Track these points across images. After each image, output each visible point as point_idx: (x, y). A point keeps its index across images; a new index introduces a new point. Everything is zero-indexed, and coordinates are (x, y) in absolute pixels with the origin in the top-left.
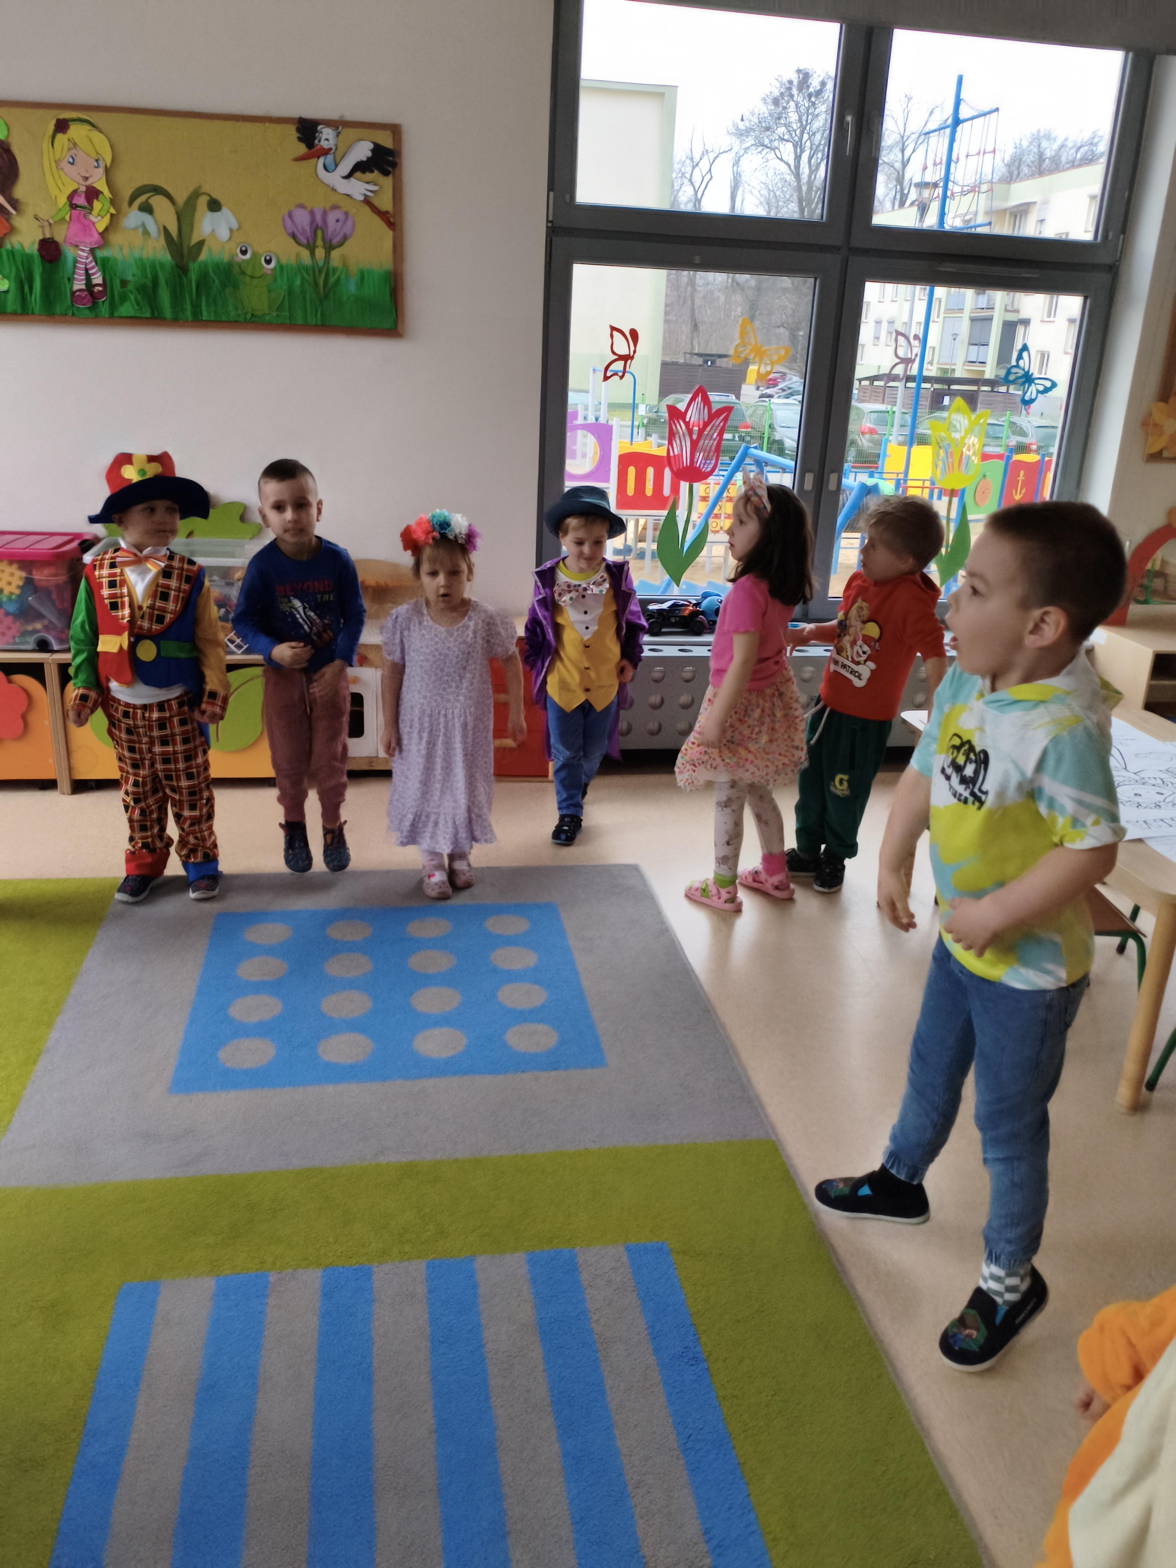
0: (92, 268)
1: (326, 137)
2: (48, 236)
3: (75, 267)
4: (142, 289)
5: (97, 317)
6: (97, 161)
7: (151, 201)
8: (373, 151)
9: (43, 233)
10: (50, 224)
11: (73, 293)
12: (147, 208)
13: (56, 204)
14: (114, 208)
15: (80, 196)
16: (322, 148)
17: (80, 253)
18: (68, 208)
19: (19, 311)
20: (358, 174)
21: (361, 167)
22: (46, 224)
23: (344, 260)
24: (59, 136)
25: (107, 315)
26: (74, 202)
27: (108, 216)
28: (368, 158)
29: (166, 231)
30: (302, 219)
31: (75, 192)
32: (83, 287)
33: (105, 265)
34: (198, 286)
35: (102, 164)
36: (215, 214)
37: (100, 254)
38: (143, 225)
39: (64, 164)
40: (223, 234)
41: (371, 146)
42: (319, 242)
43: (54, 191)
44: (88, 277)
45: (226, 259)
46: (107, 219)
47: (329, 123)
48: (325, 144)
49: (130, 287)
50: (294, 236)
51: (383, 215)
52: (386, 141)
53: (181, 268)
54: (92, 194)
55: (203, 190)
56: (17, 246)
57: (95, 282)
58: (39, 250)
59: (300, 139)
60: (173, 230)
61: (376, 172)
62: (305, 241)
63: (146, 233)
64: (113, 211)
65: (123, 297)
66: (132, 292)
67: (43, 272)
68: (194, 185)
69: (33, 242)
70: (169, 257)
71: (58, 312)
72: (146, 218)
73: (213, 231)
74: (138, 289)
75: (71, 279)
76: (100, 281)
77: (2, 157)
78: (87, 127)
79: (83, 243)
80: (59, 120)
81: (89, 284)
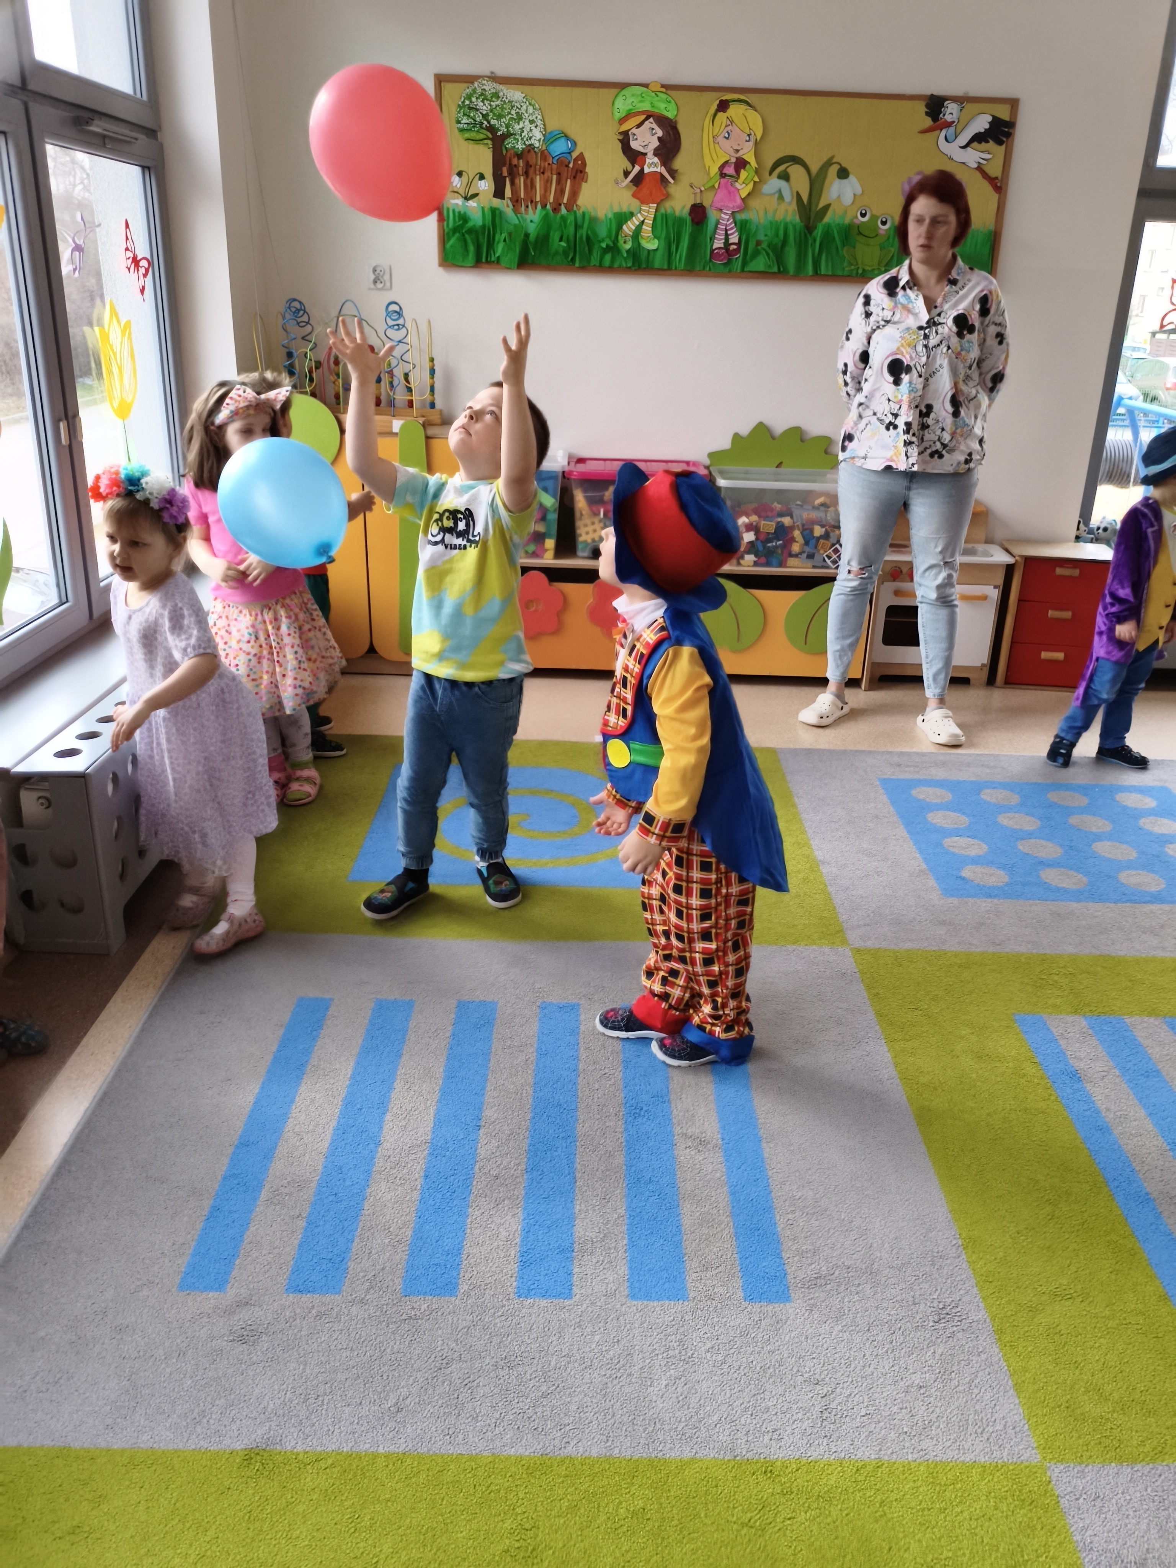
0: (732, 229)
1: (951, 111)
2: (698, 202)
3: (716, 228)
4: (773, 247)
6: (749, 135)
7: (789, 170)
8: (991, 123)
9: (695, 199)
10: (701, 191)
11: (712, 251)
12: (785, 177)
13: (709, 174)
14: (759, 177)
15: (730, 166)
16: (946, 121)
17: (723, 215)
18: (718, 177)
19: (665, 267)
20: (975, 144)
21: (979, 138)
22: (698, 191)
24: (720, 114)
25: (739, 270)
26: (726, 171)
27: (752, 184)
28: (986, 130)
29: (799, 196)
31: (726, 163)
32: (722, 245)
33: (743, 227)
34: (821, 245)
35: (752, 137)
36: (843, 181)
37: (739, 217)
38: (780, 191)
39: (721, 139)
40: (848, 199)
41: (990, 119)
43: (708, 162)
44: (727, 236)
45: (847, 221)
46: (750, 186)
47: (955, 99)
48: (948, 118)
49: (764, 245)
51: (992, 181)
52: (1004, 113)
53: (809, 228)
54: (741, 164)
55: (835, 160)
56: (669, 211)
57: (731, 241)
58: (689, 214)
59: (927, 114)
60: (805, 195)
61: (991, 142)
63: (781, 197)
64: (756, 179)
65: (756, 254)
66: (764, 249)
67: (691, 234)
68: (830, 156)
69: (684, 207)
70: (797, 219)
71: (698, 268)
72: (782, 184)
73: (839, 196)
74: (769, 246)
75: (712, 239)
76: (736, 240)
77: (668, 133)
78: (745, 107)
79: (727, 207)
80: (721, 101)
81: (727, 243)
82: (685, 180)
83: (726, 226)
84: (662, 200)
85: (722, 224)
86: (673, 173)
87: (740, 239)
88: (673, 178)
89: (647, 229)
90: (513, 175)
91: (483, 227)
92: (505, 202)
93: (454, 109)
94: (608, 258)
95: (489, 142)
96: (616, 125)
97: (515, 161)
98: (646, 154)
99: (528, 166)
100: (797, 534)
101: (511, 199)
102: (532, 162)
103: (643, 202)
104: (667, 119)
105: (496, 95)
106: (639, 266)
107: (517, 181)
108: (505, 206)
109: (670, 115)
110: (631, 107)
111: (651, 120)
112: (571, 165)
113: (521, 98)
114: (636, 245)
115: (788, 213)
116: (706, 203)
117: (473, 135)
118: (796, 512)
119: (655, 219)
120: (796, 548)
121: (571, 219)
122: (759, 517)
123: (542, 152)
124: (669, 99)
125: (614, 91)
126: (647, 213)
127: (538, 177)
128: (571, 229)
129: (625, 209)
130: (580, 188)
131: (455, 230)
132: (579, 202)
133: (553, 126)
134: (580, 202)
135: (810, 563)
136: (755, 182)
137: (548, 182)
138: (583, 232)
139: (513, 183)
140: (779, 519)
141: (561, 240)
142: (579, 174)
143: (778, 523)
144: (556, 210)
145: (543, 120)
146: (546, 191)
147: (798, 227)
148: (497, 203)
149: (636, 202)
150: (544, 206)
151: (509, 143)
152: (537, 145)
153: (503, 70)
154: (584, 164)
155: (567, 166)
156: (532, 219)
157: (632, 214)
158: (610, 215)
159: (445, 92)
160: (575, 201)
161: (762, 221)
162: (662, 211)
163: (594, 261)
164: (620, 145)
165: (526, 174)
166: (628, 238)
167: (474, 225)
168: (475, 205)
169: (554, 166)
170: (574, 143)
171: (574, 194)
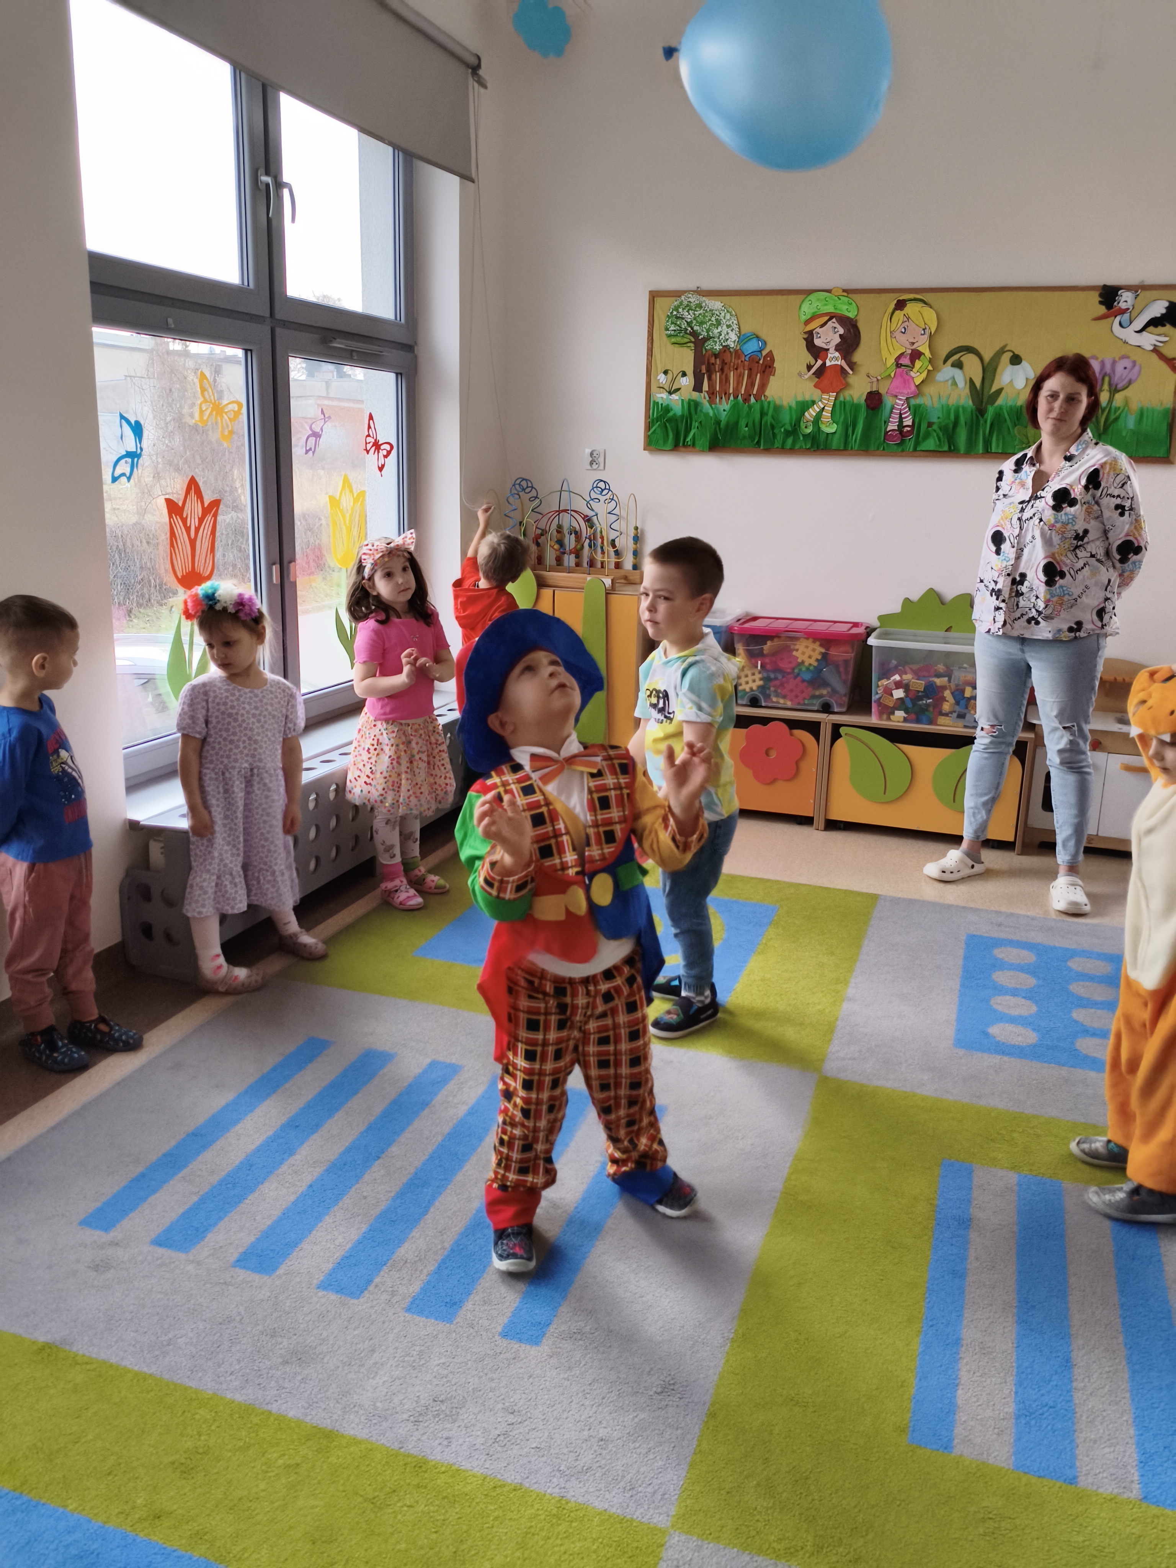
0: (906, 413)
1: (1126, 299)
2: (874, 389)
3: (891, 412)
4: (944, 429)
5: (903, 451)
6: (924, 329)
7: (963, 359)
8: (1167, 308)
9: (872, 387)
10: (878, 380)
11: (886, 433)
12: (959, 365)
13: (885, 364)
14: (932, 365)
15: (905, 357)
16: (1120, 308)
17: (898, 401)
18: (894, 367)
19: (842, 448)
20: (1151, 328)
21: (1155, 322)
22: (875, 380)
23: (1127, 401)
24: (897, 312)
25: (911, 450)
26: (901, 361)
27: (926, 372)
28: (1164, 315)
29: (971, 382)
31: (902, 354)
32: (896, 428)
33: (917, 411)
34: (992, 425)
35: (927, 330)
36: (1015, 367)
37: (913, 402)
38: (953, 378)
39: (898, 335)
40: (1019, 383)
41: (1166, 304)
43: (885, 355)
44: (901, 419)
46: (924, 375)
47: (1130, 288)
48: (1123, 305)
49: (935, 427)
51: (1169, 361)
53: (981, 411)
54: (916, 355)
55: (1008, 348)
56: (848, 398)
57: (905, 424)
58: (866, 401)
59: (1101, 302)
60: (978, 381)
61: (1168, 325)
63: (955, 383)
64: (930, 368)
65: (927, 435)
66: (935, 431)
67: (866, 417)
68: (1002, 344)
69: (862, 395)
70: (971, 403)
71: (872, 448)
72: (957, 372)
73: (1012, 381)
74: (940, 429)
75: (886, 423)
76: (910, 423)
77: (849, 331)
78: (921, 305)
79: (901, 393)
80: (898, 301)
81: (901, 425)
82: (863, 371)
83: (901, 410)
84: (841, 390)
85: (897, 409)
86: (852, 365)
87: (913, 422)
88: (852, 369)
89: (826, 414)
90: (710, 372)
91: (683, 416)
92: (702, 395)
93: (664, 319)
94: (790, 441)
95: (692, 345)
96: (803, 326)
97: (713, 360)
98: (828, 350)
99: (724, 363)
100: (947, 694)
101: (707, 392)
102: (727, 360)
103: (823, 392)
104: (848, 318)
105: (700, 306)
106: (818, 448)
107: (714, 376)
108: (702, 398)
109: (851, 315)
110: (815, 310)
111: (834, 320)
112: (761, 362)
113: (720, 307)
114: (816, 430)
115: (961, 397)
116: (882, 391)
117: (678, 339)
118: (953, 674)
119: (834, 405)
120: (946, 707)
121: (757, 407)
123: (736, 351)
124: (851, 301)
125: (801, 297)
126: (827, 401)
127: (732, 373)
128: (758, 416)
129: (808, 398)
130: (768, 381)
131: (658, 419)
132: (766, 394)
133: (746, 329)
134: (768, 393)
135: (960, 722)
136: (929, 371)
137: (740, 377)
138: (768, 419)
139: (710, 379)
140: (934, 679)
141: (747, 426)
142: (768, 370)
143: (929, 682)
144: (746, 400)
145: (739, 324)
146: (738, 383)
147: (969, 410)
148: (695, 395)
149: (819, 392)
150: (736, 397)
151: (709, 345)
152: (732, 346)
153: (706, 285)
154: (773, 360)
155: (758, 362)
156: (724, 407)
157: (814, 403)
158: (794, 404)
159: (657, 305)
160: (763, 392)
161: (937, 405)
162: (842, 398)
163: (778, 444)
164: (804, 343)
165: (722, 370)
166: (809, 423)
167: (675, 414)
168: (677, 398)
169: (746, 363)
170: (765, 343)
171: (763, 386)
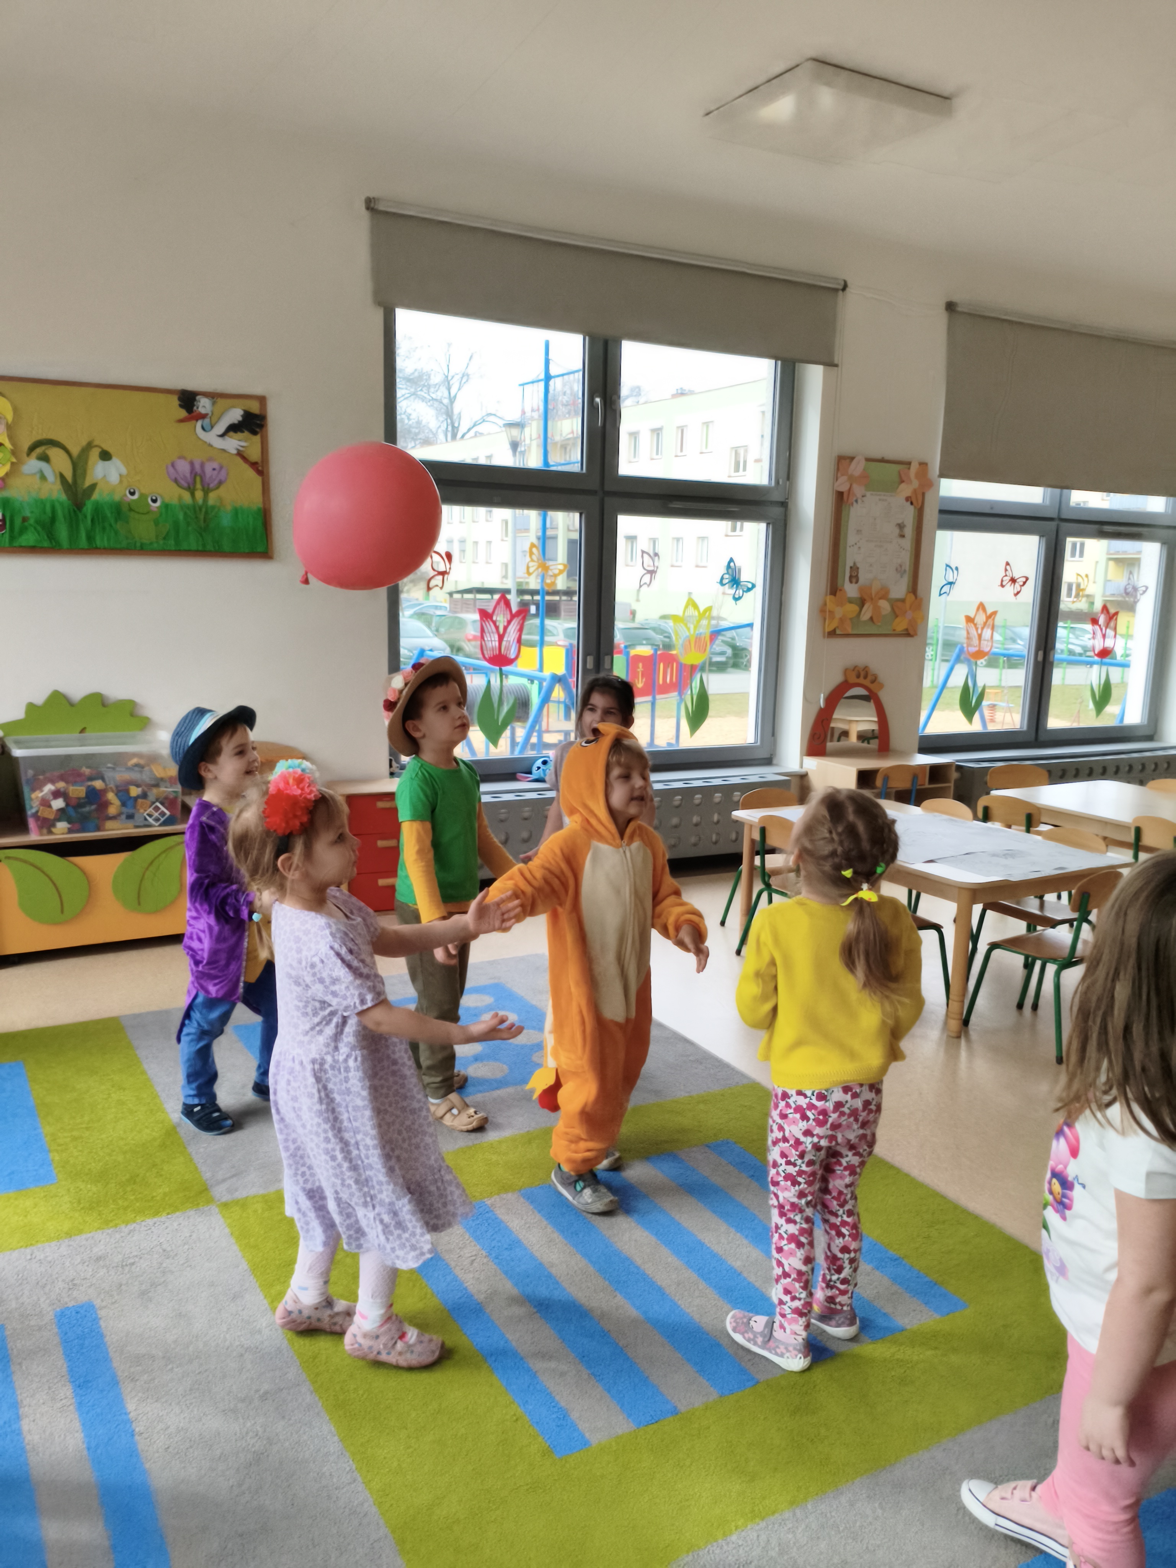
1: (204, 405)
4: (41, 523)
7: (48, 452)
8: (242, 416)
12: (44, 458)
14: (16, 458)
16: (200, 413)
20: (231, 433)
21: (233, 428)
23: (220, 499)
25: (7, 545)
27: (9, 464)
28: (239, 422)
29: (62, 476)
30: (184, 467)
33: (5, 504)
34: (92, 520)
35: (4, 421)
36: (107, 463)
38: (41, 471)
41: (242, 412)
42: (199, 486)
45: (117, 499)
46: (7, 466)
47: (206, 394)
48: (202, 410)
49: (32, 522)
50: (176, 481)
51: (254, 465)
53: (78, 506)
55: (96, 443)
59: (181, 406)
60: (69, 476)
61: (246, 432)
62: (186, 485)
63: (44, 477)
64: (14, 460)
65: (24, 529)
66: (32, 526)
68: (90, 440)
70: (64, 497)
72: (44, 465)
74: (37, 522)
87: (4, 516)
100: (111, 796)
115: (53, 491)
118: (108, 775)
120: (112, 810)
122: (67, 782)
135: (130, 823)
136: (13, 462)
140: (90, 783)
143: (89, 786)
147: (65, 504)
161: (26, 499)
